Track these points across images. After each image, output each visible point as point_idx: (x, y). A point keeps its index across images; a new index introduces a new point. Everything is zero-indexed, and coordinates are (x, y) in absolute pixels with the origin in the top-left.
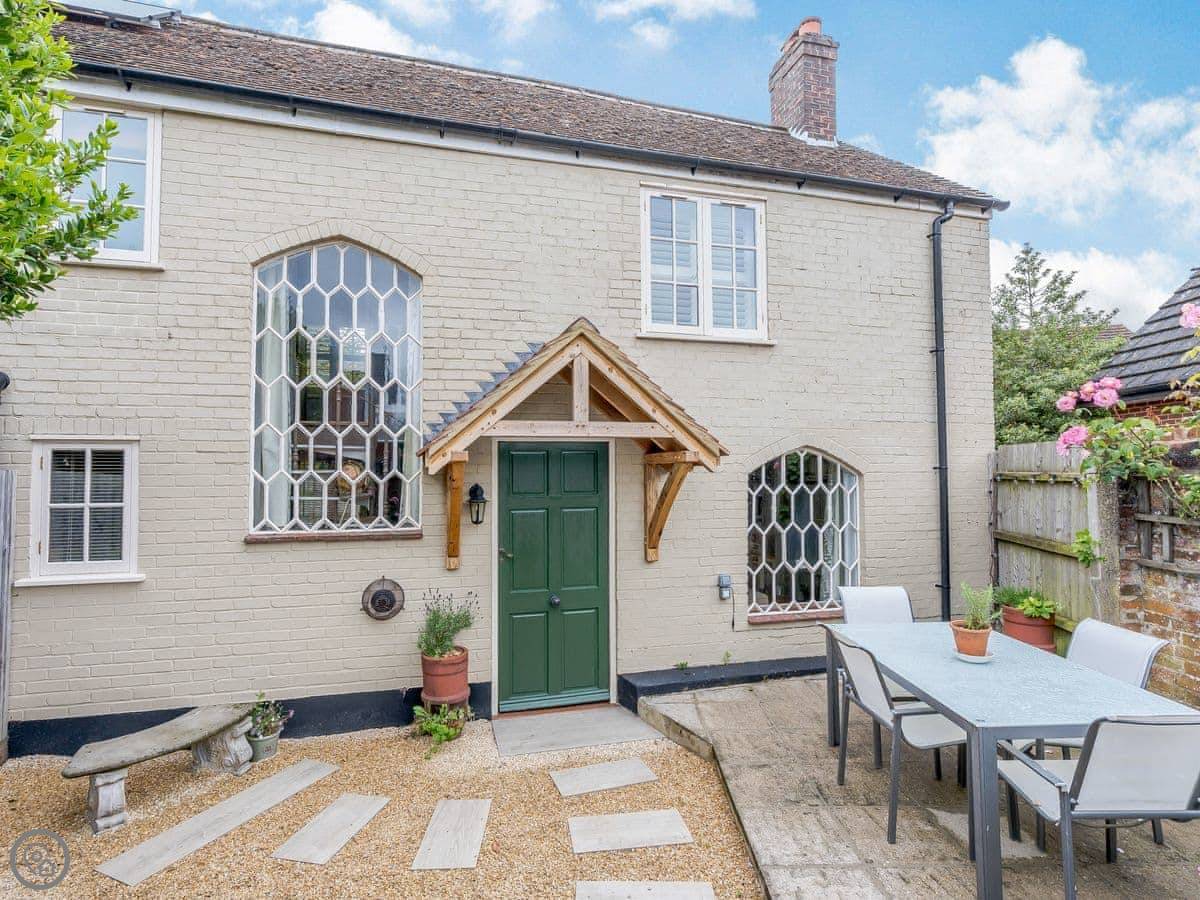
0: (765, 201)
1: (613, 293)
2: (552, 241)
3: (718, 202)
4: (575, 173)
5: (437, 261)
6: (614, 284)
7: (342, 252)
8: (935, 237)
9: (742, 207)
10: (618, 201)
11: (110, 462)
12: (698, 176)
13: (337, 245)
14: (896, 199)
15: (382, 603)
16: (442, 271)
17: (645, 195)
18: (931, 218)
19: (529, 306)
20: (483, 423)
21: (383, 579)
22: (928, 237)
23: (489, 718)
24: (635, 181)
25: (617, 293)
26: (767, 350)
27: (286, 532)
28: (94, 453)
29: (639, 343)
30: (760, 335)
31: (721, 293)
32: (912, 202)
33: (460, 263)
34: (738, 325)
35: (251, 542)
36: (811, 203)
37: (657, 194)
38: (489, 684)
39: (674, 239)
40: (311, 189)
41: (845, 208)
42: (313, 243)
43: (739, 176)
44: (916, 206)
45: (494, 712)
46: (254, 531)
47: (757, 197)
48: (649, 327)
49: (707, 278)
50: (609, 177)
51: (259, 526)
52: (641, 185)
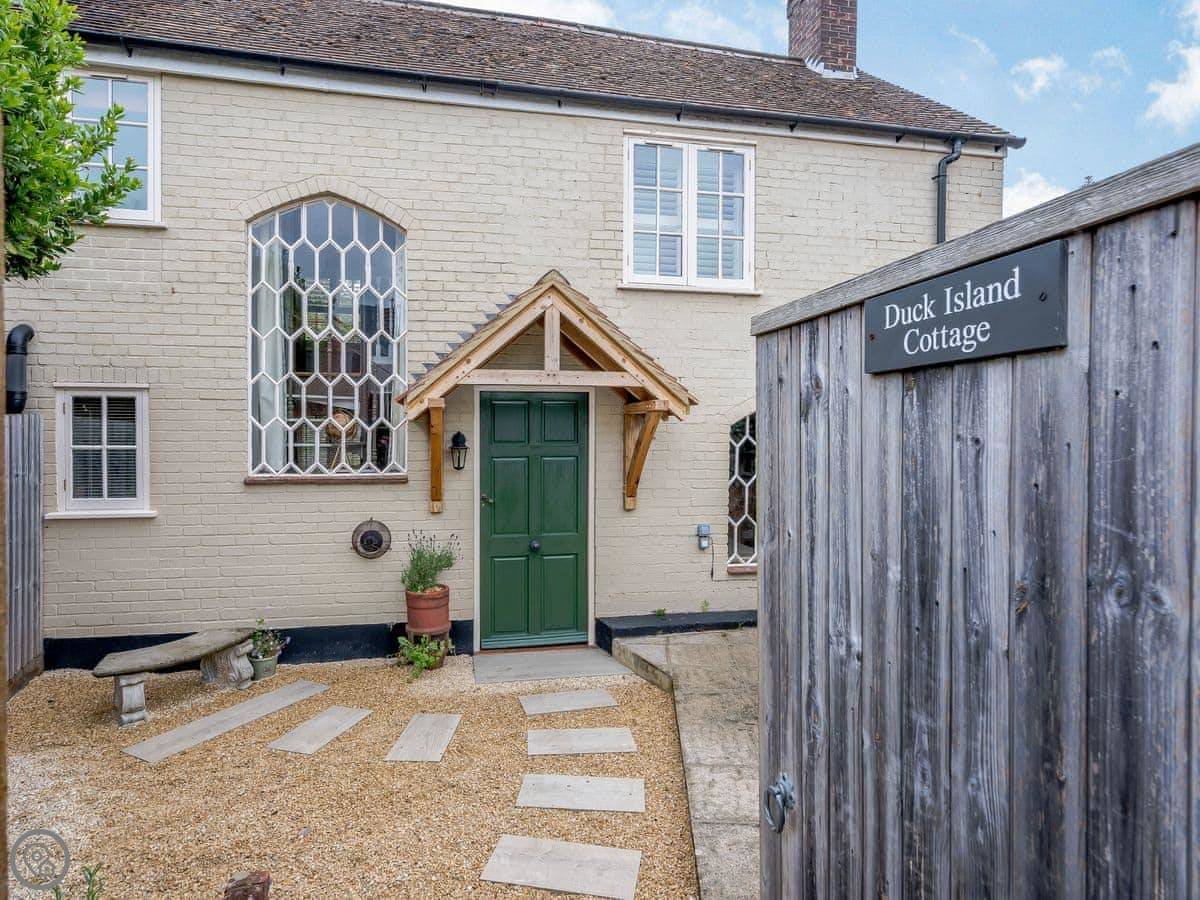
0: (755, 145)
1: (594, 244)
2: (532, 192)
3: (704, 148)
4: (555, 122)
5: (419, 215)
6: (596, 235)
7: (330, 207)
8: (940, 179)
9: (730, 152)
10: (601, 149)
11: (124, 408)
12: (683, 122)
13: (325, 201)
14: (898, 139)
15: (371, 542)
16: (425, 225)
17: (629, 143)
18: (936, 159)
19: (511, 258)
20: (458, 372)
21: (371, 521)
22: (933, 179)
23: (471, 653)
24: (618, 128)
25: (599, 244)
26: (752, 300)
27: (281, 474)
28: (110, 400)
29: (620, 294)
30: (746, 285)
31: (706, 243)
32: (915, 141)
33: (443, 216)
34: (723, 275)
35: (250, 483)
36: (804, 147)
37: (641, 141)
38: (472, 622)
39: (659, 188)
40: (299, 147)
41: (841, 151)
42: (302, 199)
43: (728, 121)
44: (921, 146)
45: (476, 648)
46: (253, 474)
47: (746, 142)
48: (631, 278)
49: (691, 226)
50: (591, 126)
51: (257, 469)
52: (625, 133)
